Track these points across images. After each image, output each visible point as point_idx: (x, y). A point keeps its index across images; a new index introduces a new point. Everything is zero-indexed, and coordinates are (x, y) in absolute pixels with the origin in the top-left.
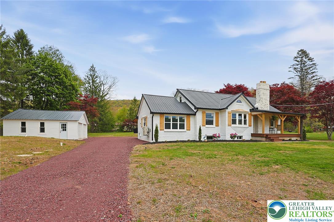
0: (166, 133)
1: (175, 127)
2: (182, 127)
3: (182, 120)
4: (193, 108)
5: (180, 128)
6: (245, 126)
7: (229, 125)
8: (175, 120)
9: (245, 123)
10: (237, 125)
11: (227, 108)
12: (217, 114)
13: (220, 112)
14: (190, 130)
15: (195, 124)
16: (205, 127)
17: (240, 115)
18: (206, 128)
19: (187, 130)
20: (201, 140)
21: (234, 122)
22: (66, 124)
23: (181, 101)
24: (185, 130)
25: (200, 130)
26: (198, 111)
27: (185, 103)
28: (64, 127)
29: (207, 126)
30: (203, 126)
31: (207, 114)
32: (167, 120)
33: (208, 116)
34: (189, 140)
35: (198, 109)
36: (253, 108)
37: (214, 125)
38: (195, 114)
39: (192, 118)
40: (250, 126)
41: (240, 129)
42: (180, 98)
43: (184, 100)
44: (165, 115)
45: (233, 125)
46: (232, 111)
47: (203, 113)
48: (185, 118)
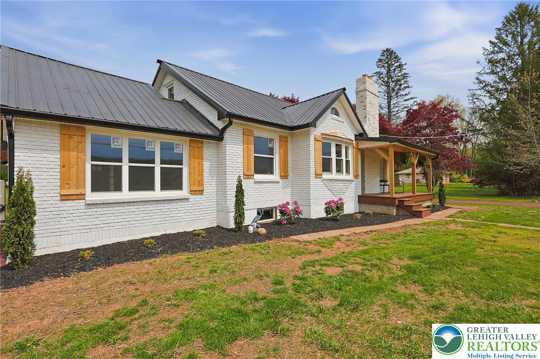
0: (95, 208)
2: (172, 180)
3: (172, 159)
4: (212, 116)
5: (163, 188)
6: (344, 176)
7: (318, 176)
9: (348, 171)
10: (334, 175)
11: (313, 124)
12: (283, 140)
13: (292, 136)
14: (201, 192)
15: (220, 171)
16: (252, 181)
17: (338, 146)
18: (257, 186)
19: (192, 192)
20: (245, 226)
21: (326, 167)
23: (171, 95)
24: (184, 193)
25: (240, 192)
26: (230, 123)
27: (184, 103)
29: (258, 177)
30: (248, 176)
31: (257, 139)
32: (105, 153)
33: (262, 146)
35: (231, 116)
36: (363, 132)
37: (275, 177)
38: (219, 137)
39: (208, 150)
40: (356, 176)
41: (340, 184)
42: (171, 90)
43: (181, 94)
44: (91, 130)
45: (326, 176)
46: (323, 134)
47: (247, 133)
48: (183, 147)
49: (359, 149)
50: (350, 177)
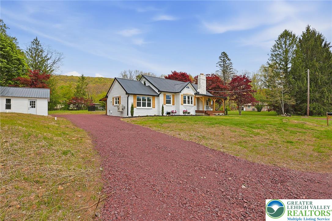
0: (138, 109)
1: (144, 105)
3: (149, 100)
4: (157, 91)
5: (148, 106)
6: (190, 105)
7: (182, 104)
8: (144, 100)
9: (192, 103)
10: (187, 104)
11: (180, 92)
12: (173, 96)
13: (176, 95)
14: (155, 107)
15: (159, 103)
16: (165, 105)
17: (189, 97)
18: (167, 107)
19: (153, 107)
20: (164, 115)
21: (185, 102)
22: (35, 102)
23: (145, 84)
24: (151, 108)
25: (163, 107)
26: (161, 93)
27: (149, 86)
28: (33, 104)
29: (167, 105)
30: (165, 104)
31: (166, 95)
32: (139, 100)
33: (168, 97)
34: (155, 115)
35: (161, 92)
36: (196, 92)
37: (171, 105)
38: (158, 96)
39: (156, 99)
40: (195, 105)
41: (189, 107)
42: (144, 82)
43: (148, 84)
44: (137, 96)
45: (184, 105)
46: (183, 94)
47: (164, 95)
48: (151, 98)
49: (196, 97)
50: (193, 105)
